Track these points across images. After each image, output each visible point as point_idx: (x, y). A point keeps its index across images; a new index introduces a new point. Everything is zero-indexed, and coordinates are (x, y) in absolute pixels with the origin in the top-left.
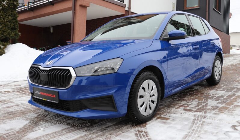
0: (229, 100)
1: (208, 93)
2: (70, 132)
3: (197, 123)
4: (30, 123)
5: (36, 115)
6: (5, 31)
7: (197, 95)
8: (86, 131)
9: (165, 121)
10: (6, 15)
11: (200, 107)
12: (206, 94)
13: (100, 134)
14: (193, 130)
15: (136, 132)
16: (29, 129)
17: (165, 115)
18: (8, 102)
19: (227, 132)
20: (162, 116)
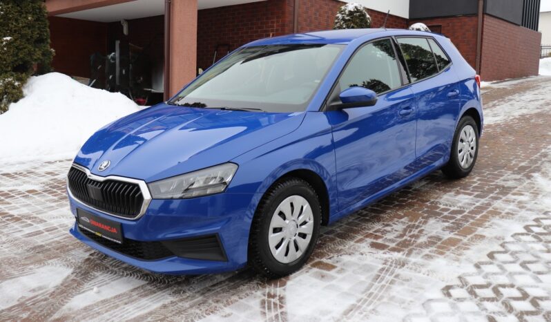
0: (472, 221)
1: (437, 200)
2: (146, 295)
3: (382, 279)
4: (75, 274)
5: (87, 255)
6: (21, 49)
7: (411, 205)
8: (175, 293)
9: (325, 272)
10: (21, 13)
11: (405, 238)
12: (433, 203)
13: (198, 301)
14: (370, 294)
15: (263, 298)
16: (73, 288)
17: (330, 258)
18: (33, 221)
19: (430, 300)
20: (324, 260)
